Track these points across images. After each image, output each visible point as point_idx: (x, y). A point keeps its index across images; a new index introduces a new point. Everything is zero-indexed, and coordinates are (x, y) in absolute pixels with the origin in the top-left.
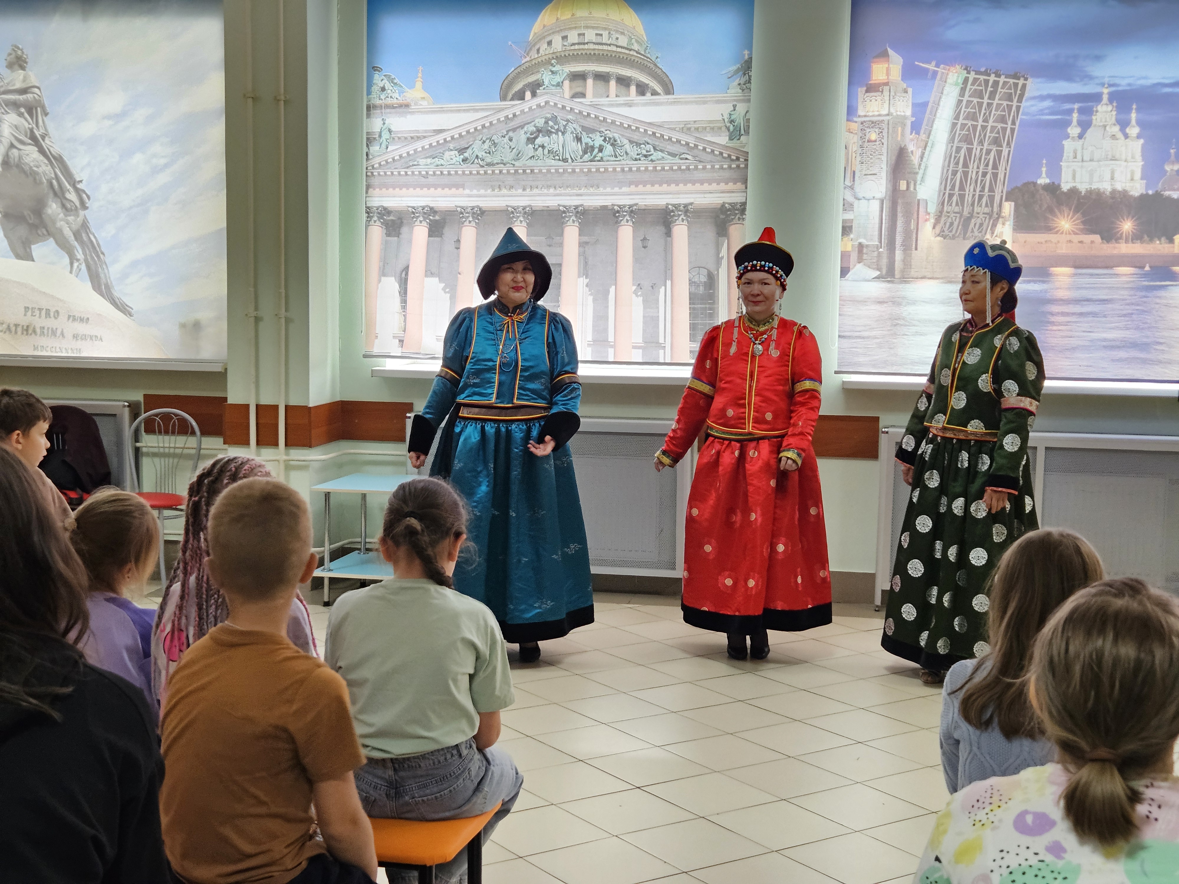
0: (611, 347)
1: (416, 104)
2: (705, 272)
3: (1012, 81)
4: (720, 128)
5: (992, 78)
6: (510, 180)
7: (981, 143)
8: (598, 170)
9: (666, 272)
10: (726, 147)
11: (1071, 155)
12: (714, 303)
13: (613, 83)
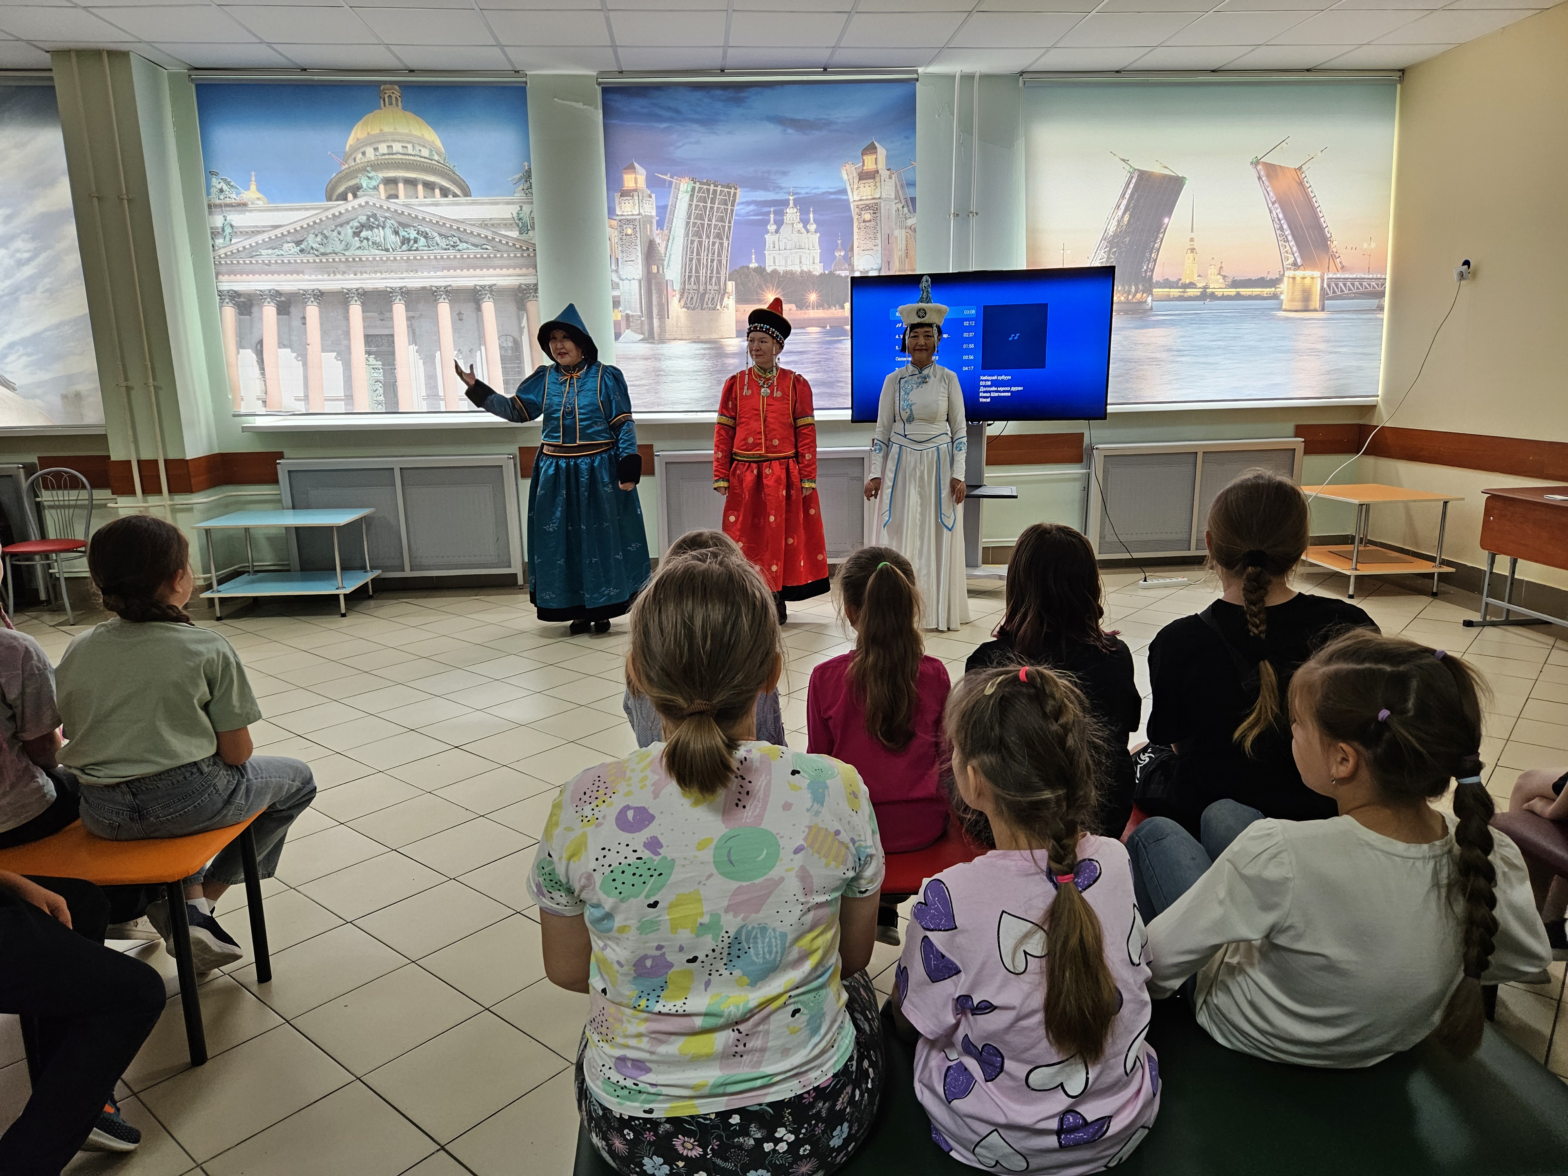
0: (442, 400)
1: (253, 204)
2: (511, 339)
3: (726, 190)
4: (511, 224)
5: (712, 187)
6: (342, 267)
7: (708, 237)
8: (415, 258)
9: (479, 339)
10: (517, 240)
11: (772, 246)
12: (520, 363)
13: (420, 187)
